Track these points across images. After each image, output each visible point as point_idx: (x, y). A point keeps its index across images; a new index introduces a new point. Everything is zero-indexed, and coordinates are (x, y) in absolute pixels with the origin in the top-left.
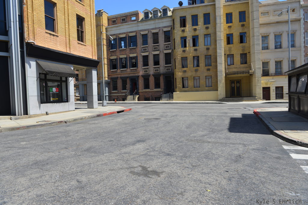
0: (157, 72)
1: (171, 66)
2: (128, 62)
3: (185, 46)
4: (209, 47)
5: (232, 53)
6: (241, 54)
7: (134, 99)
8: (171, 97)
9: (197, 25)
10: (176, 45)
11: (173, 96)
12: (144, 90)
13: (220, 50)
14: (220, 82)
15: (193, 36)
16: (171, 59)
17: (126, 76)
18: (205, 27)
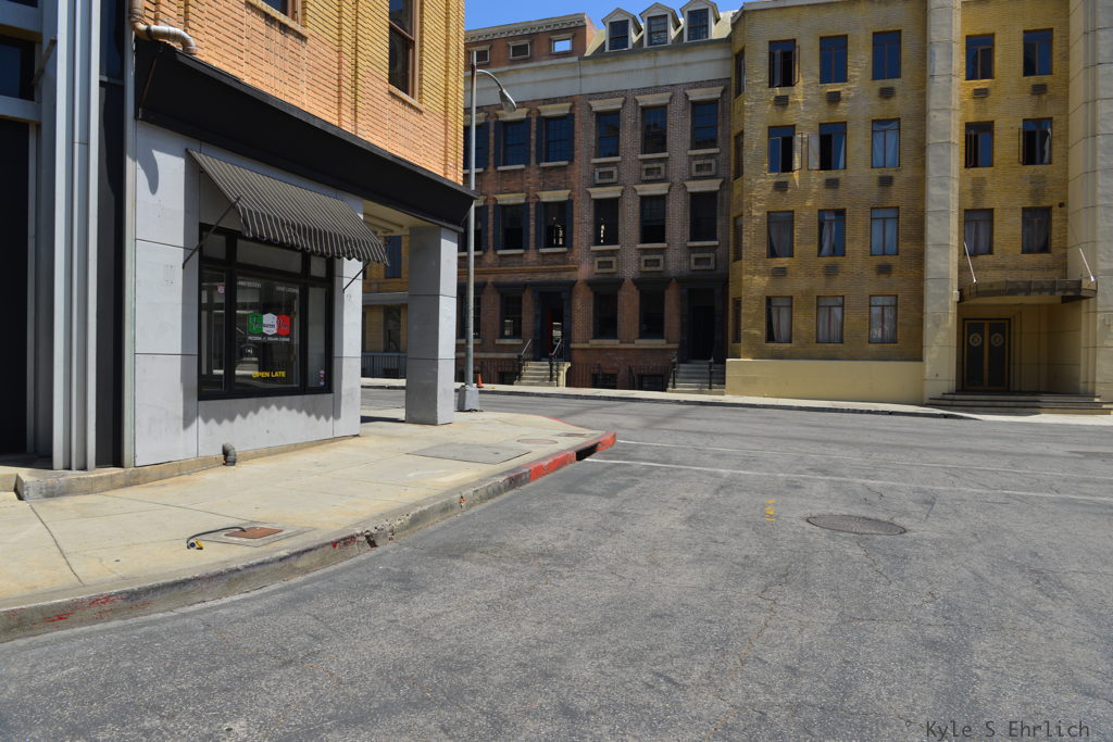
0: (653, 269)
1: (716, 247)
2: (532, 223)
3: (787, 166)
4: (890, 174)
5: (987, 206)
6: (1024, 209)
7: (551, 379)
8: (717, 379)
9: (842, 77)
10: (747, 161)
11: (724, 373)
12: (595, 342)
13: (943, 186)
14: (937, 326)
15: (821, 124)
16: (715, 219)
17: (520, 279)
18: (877, 88)
